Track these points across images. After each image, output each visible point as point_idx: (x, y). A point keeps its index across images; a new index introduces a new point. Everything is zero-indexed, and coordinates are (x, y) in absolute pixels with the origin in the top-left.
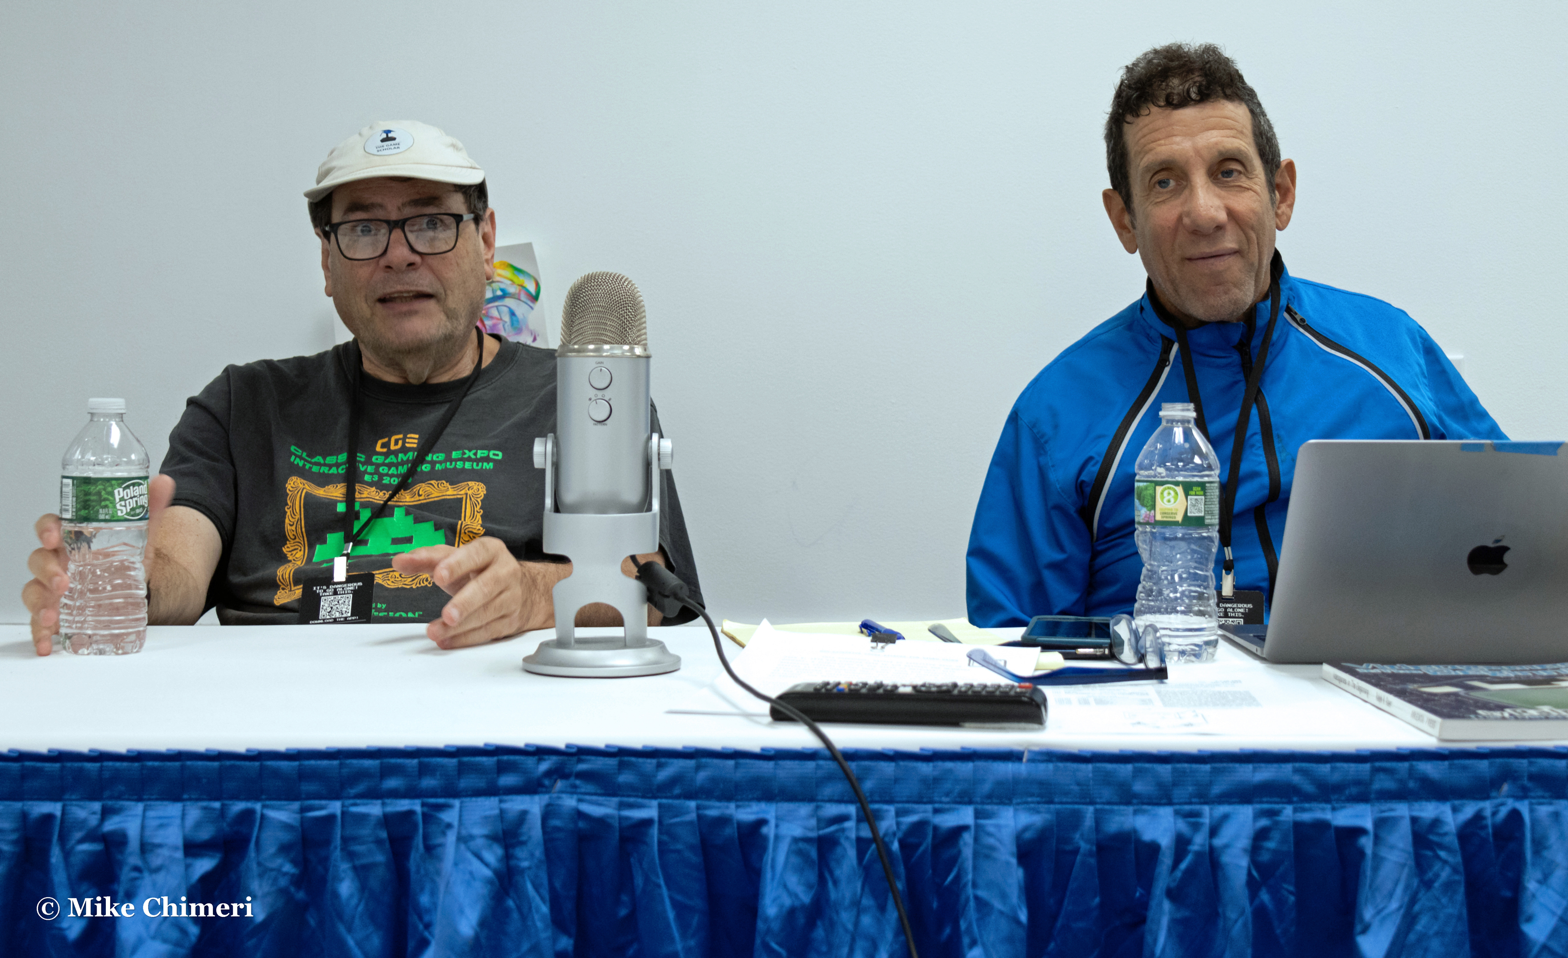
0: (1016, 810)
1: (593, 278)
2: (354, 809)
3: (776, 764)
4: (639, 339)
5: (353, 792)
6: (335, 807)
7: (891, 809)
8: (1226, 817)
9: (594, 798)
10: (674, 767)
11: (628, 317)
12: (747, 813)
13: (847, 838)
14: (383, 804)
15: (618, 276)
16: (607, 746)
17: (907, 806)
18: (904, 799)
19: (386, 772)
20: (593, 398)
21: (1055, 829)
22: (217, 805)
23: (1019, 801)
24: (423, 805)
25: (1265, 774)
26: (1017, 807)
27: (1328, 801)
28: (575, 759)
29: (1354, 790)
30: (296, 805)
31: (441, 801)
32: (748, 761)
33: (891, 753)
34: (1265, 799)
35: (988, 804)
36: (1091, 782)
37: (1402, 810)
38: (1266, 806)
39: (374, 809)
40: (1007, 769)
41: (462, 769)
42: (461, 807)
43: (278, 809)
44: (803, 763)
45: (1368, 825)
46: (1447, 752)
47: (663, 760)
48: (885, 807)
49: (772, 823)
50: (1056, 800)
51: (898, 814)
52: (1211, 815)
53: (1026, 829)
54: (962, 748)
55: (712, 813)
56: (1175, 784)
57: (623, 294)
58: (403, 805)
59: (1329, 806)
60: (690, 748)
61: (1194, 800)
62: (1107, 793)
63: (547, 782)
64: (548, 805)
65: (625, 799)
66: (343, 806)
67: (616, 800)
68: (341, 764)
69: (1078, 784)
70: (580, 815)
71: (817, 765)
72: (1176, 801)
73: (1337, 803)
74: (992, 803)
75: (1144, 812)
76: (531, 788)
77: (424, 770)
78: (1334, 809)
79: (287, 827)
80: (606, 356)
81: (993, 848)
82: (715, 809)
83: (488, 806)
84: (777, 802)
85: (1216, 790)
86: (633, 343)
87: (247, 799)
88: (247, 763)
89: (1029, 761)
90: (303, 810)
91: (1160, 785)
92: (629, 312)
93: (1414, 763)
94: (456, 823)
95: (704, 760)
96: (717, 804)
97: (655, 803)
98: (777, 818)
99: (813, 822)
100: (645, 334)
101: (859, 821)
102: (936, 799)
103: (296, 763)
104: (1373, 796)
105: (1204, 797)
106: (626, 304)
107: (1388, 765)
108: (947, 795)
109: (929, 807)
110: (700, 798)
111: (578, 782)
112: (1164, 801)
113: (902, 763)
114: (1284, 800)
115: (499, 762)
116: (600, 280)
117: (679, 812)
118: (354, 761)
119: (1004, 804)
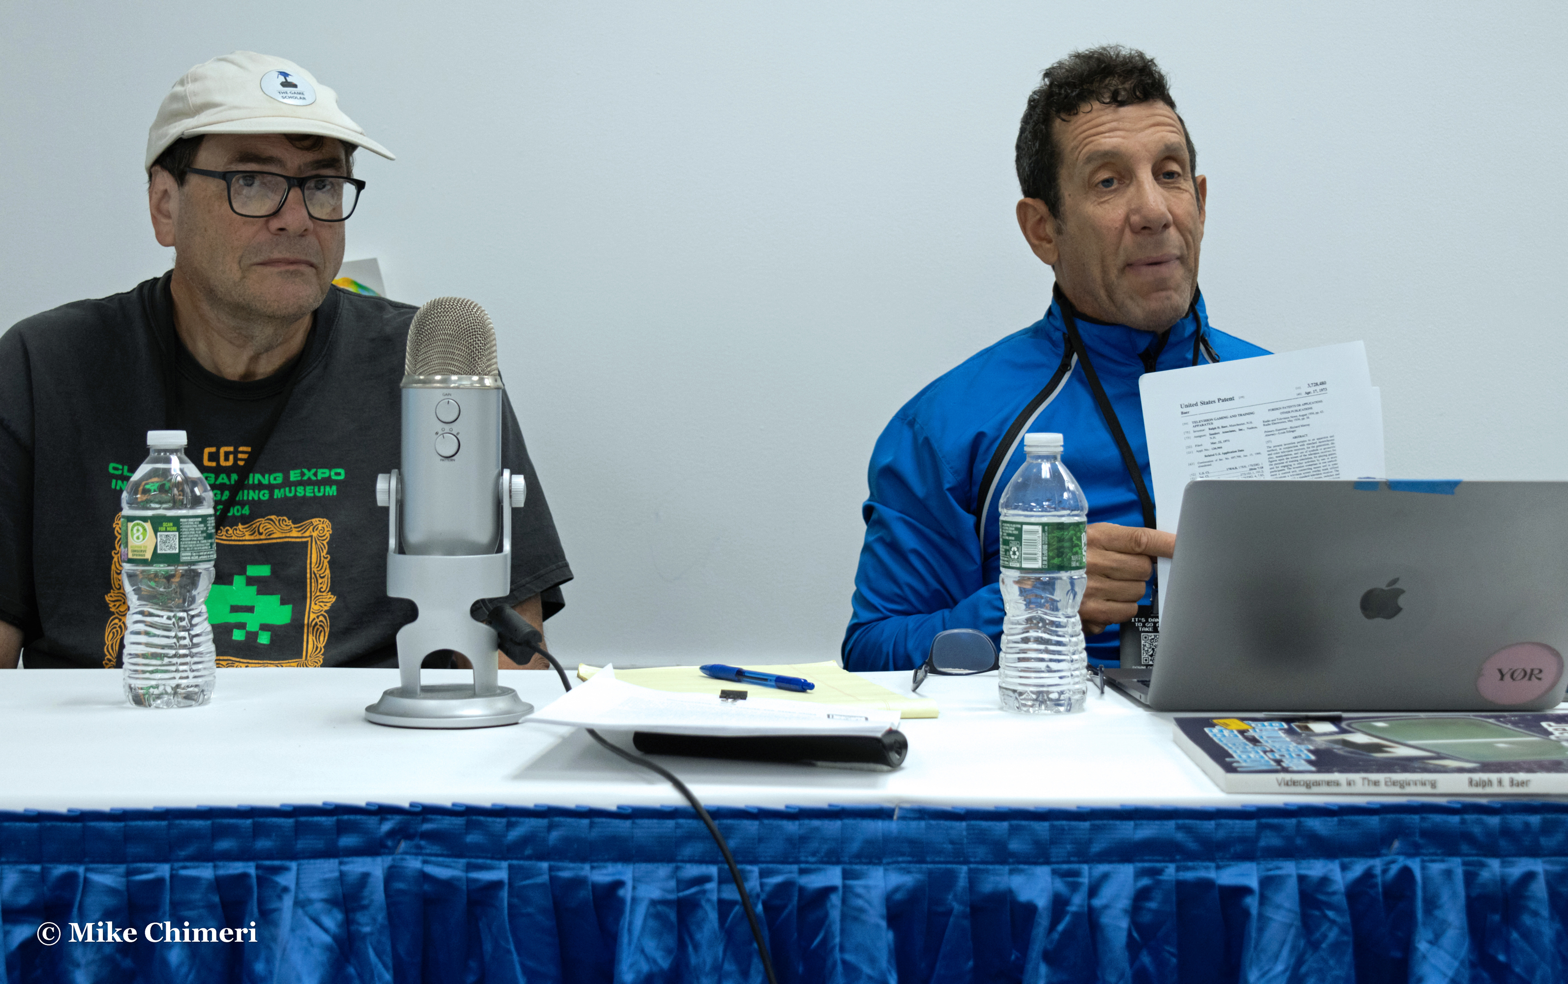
0: (886, 870)
1: (440, 304)
2: (184, 872)
3: (633, 823)
4: (489, 369)
5: (183, 854)
6: (164, 870)
7: (755, 869)
8: (1105, 877)
9: (440, 859)
10: (525, 826)
11: (477, 345)
12: (603, 875)
13: (708, 900)
14: (215, 867)
15: (467, 302)
16: (454, 805)
17: (771, 866)
18: (769, 859)
19: (218, 833)
20: (440, 432)
21: (927, 889)
22: (37, 868)
23: (890, 860)
24: (258, 867)
25: (1147, 831)
26: (887, 867)
27: (1212, 859)
28: (420, 818)
29: (1239, 848)
30: (122, 868)
31: (277, 863)
32: (604, 820)
33: (756, 811)
34: (1146, 858)
35: (856, 864)
36: (965, 841)
37: (1289, 868)
38: (1147, 865)
39: (205, 872)
40: (878, 826)
41: (299, 830)
42: (298, 869)
43: (103, 872)
44: (662, 821)
45: (1254, 884)
46: (1336, 808)
47: (513, 819)
48: (748, 867)
49: (629, 884)
50: (928, 859)
51: (763, 874)
52: (1090, 873)
53: (897, 889)
54: (830, 805)
55: (565, 874)
56: (1053, 842)
57: (472, 321)
58: (236, 868)
59: (1213, 865)
60: (542, 806)
61: (1072, 859)
62: (981, 851)
63: (390, 843)
64: (391, 867)
65: (473, 860)
66: (172, 869)
67: (463, 861)
68: (169, 827)
69: (952, 842)
70: (425, 877)
71: (677, 824)
72: (1054, 860)
73: (1222, 862)
74: (861, 863)
75: (1020, 871)
76: (373, 849)
77: (258, 831)
78: (1218, 868)
79: (112, 891)
80: (453, 388)
81: (861, 910)
82: (568, 871)
83: (328, 868)
84: (634, 863)
85: (1096, 848)
86: (482, 374)
87: (70, 861)
88: (69, 824)
89: (900, 818)
90: (129, 873)
91: (1037, 843)
92: (478, 340)
93: (1302, 819)
94: (292, 886)
95: (557, 819)
96: (571, 865)
97: (505, 864)
98: (635, 880)
99: (672, 884)
100: (496, 363)
101: (721, 882)
102: (803, 859)
103: (122, 824)
104: (1259, 854)
105: (1083, 855)
106: (475, 332)
107: (1275, 821)
108: (814, 854)
109: (795, 867)
110: (553, 860)
111: (423, 843)
112: (1041, 860)
113: (766, 822)
114: (1167, 859)
115: (338, 821)
116: (447, 307)
117: (529, 874)
118: (184, 822)
119: (875, 864)
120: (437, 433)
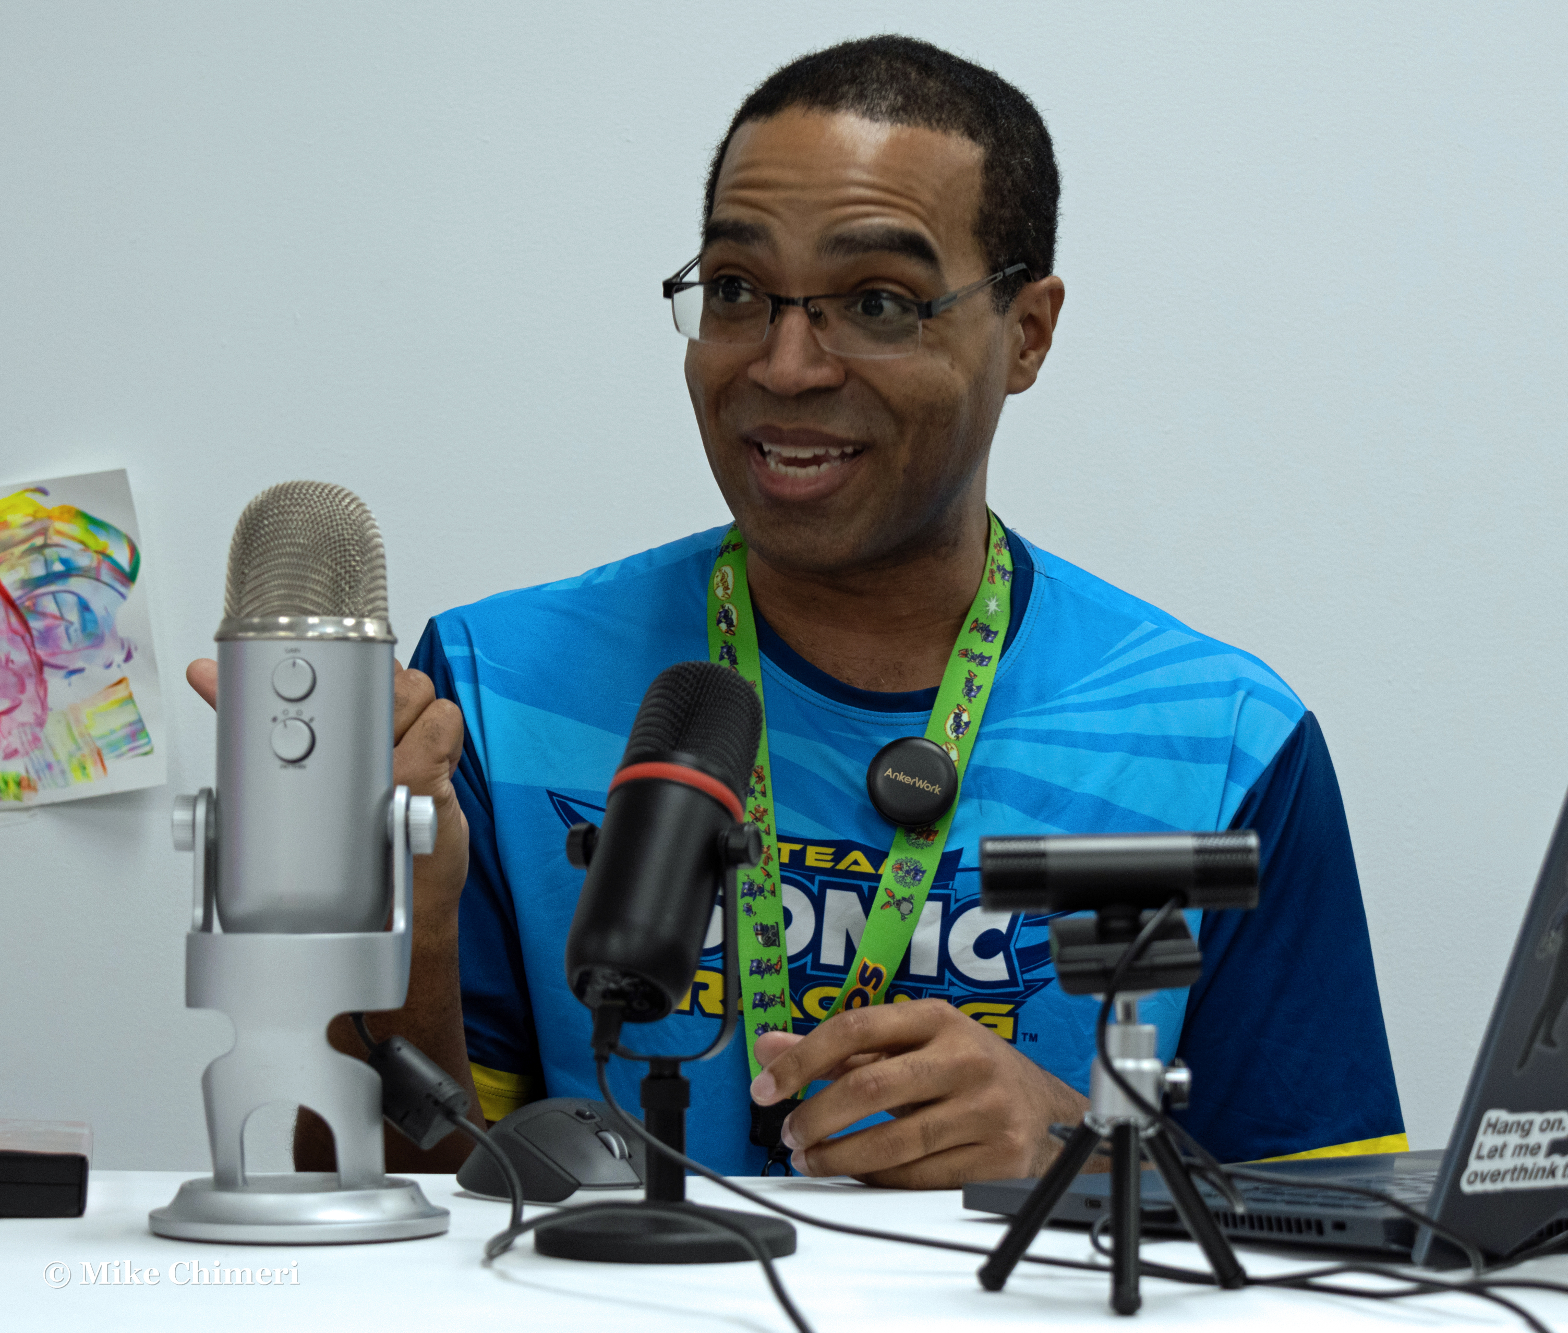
1: (284, 493)
4: (370, 607)
11: (349, 565)
20: (281, 717)
57: (339, 522)
80: (309, 640)
86: (362, 614)
100: (383, 595)
106: (346, 540)
120: (275, 719)
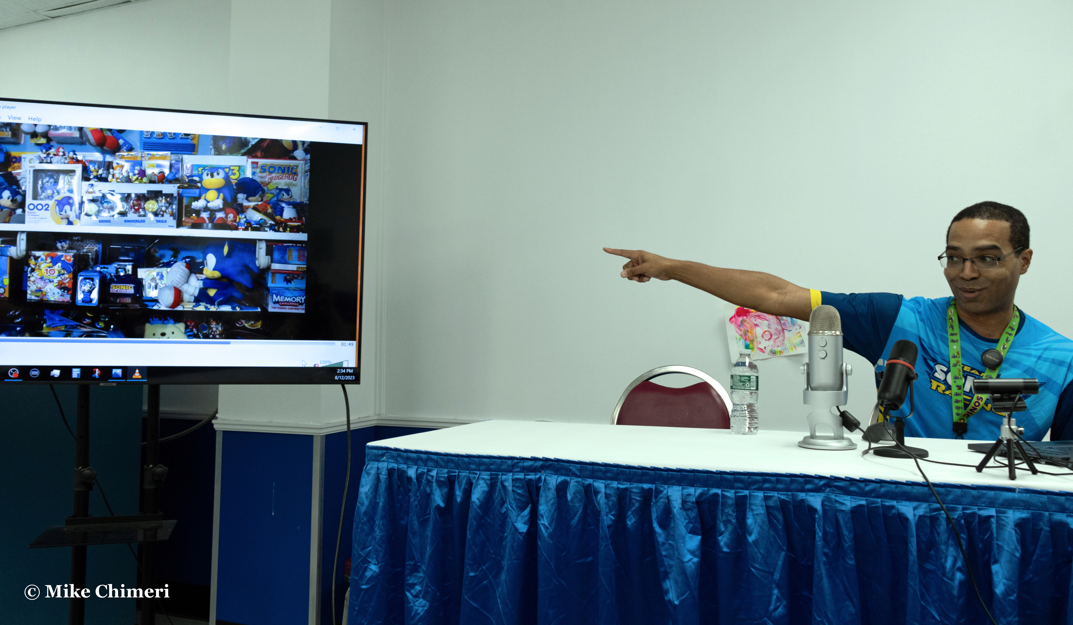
0: (1015, 511)
2: (753, 494)
3: (911, 488)
5: (753, 487)
6: (746, 492)
7: (960, 507)
9: (841, 495)
10: (872, 486)
12: (901, 505)
13: (942, 517)
14: (764, 493)
16: (845, 477)
17: (967, 506)
18: (965, 504)
19: (765, 481)
21: (1031, 520)
22: (706, 489)
23: (1016, 508)
24: (778, 494)
28: (833, 481)
30: (733, 491)
31: (784, 493)
32: (901, 486)
33: (960, 486)
35: (1001, 508)
36: (1047, 503)
39: (760, 494)
40: (1009, 495)
41: (792, 482)
42: (792, 495)
43: (728, 492)
47: (867, 483)
48: (958, 506)
50: (1031, 509)
51: (964, 509)
53: (1020, 519)
54: (990, 486)
55: (887, 504)
58: (771, 493)
60: (878, 479)
62: (1054, 508)
63: (823, 488)
64: (824, 497)
65: (853, 497)
66: (749, 492)
67: (849, 497)
68: (749, 478)
69: (1041, 503)
70: (836, 501)
74: (1003, 508)
76: (817, 490)
77: (778, 482)
79: (731, 498)
81: (1004, 525)
82: (889, 503)
83: (802, 496)
84: (913, 501)
87: (716, 488)
88: (717, 475)
89: (1019, 492)
90: (735, 493)
95: (883, 484)
97: (865, 499)
98: (914, 508)
99: (928, 510)
101: (947, 511)
102: (979, 504)
103: (733, 476)
108: (984, 503)
109: (976, 507)
110: (882, 498)
111: (835, 489)
117: (874, 503)
118: (753, 477)
119: (1009, 509)
